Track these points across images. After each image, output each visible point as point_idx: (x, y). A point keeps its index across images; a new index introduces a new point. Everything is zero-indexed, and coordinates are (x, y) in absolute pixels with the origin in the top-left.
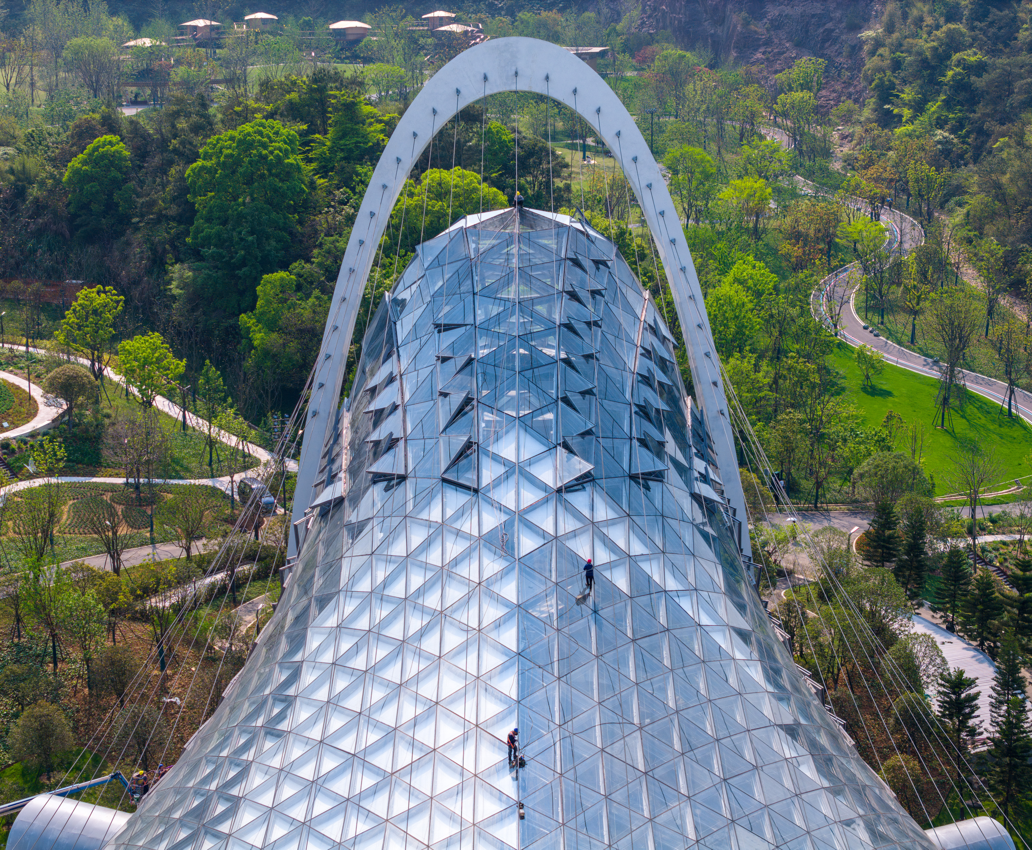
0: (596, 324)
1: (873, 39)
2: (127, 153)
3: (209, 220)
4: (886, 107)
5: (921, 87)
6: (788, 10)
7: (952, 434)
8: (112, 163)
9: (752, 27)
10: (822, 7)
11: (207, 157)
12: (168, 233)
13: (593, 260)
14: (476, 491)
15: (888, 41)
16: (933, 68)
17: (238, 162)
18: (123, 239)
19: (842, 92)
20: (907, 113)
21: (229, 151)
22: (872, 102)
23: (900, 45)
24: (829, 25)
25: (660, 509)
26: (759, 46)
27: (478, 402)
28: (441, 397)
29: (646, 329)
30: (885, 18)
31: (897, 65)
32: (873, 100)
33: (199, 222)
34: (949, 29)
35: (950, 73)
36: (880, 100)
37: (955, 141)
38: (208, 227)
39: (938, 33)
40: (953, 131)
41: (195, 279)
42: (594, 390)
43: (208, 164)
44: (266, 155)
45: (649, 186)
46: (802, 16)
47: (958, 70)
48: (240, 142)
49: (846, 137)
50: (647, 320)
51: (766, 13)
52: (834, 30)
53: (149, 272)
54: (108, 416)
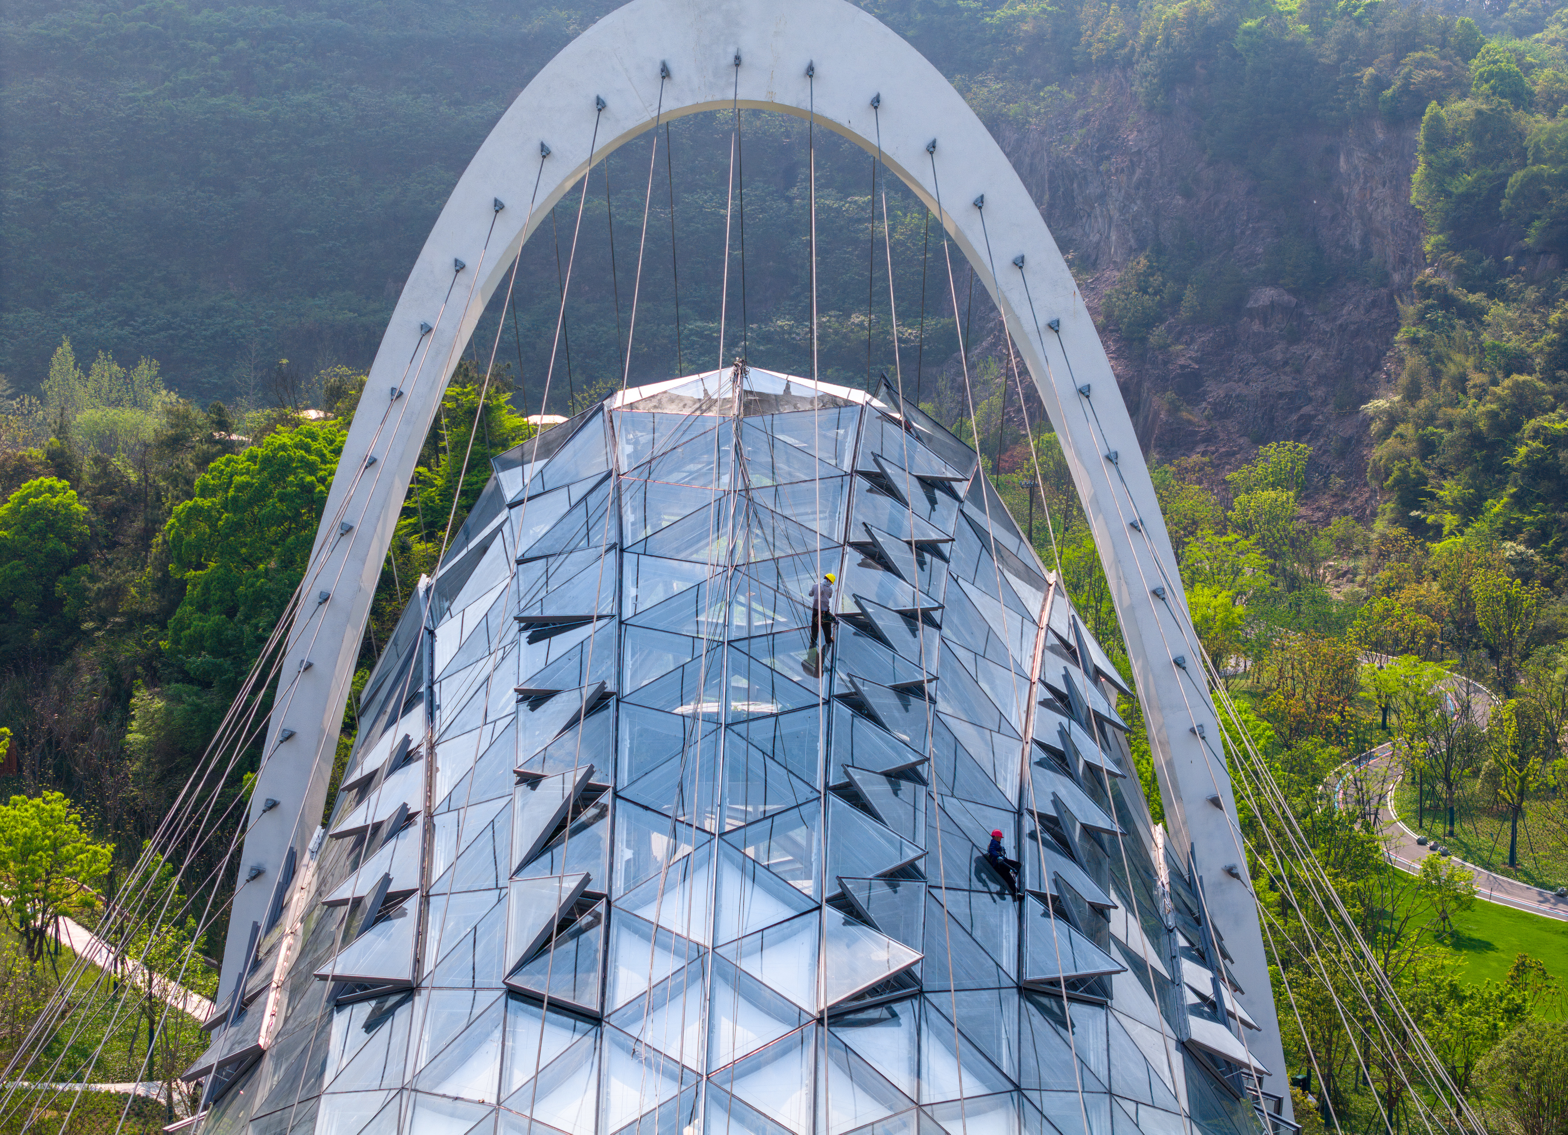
0: (928, 618)
1: (1385, 411)
2: (80, 508)
3: (203, 607)
4: (1414, 513)
5: (1473, 476)
6: (1240, 389)
8: (50, 526)
9: (1185, 415)
10: (1295, 382)
11: (206, 491)
12: (143, 646)
13: (920, 479)
14: (595, 1019)
15: (1412, 411)
16: (1493, 446)
18: (68, 663)
19: (1332, 510)
20: (1450, 520)
21: (244, 478)
22: (1388, 507)
23: (1430, 419)
24: (1307, 409)
25: (1103, 1074)
26: (1196, 444)
27: (616, 795)
28: (524, 787)
29: (1052, 649)
30: (1404, 379)
31: (1427, 447)
32: (1390, 505)
33: (185, 610)
34: (1517, 384)
35: (1523, 451)
36: (1403, 504)
37: (1537, 558)
38: (201, 619)
39: (1498, 390)
40: (1531, 543)
41: (169, 713)
42: (923, 770)
43: (207, 503)
44: (312, 484)
45: (1056, 326)
46: (1263, 397)
47: (1535, 444)
48: (267, 461)
49: (1345, 574)
50: (1053, 626)
51: (1205, 393)
52: (1316, 416)
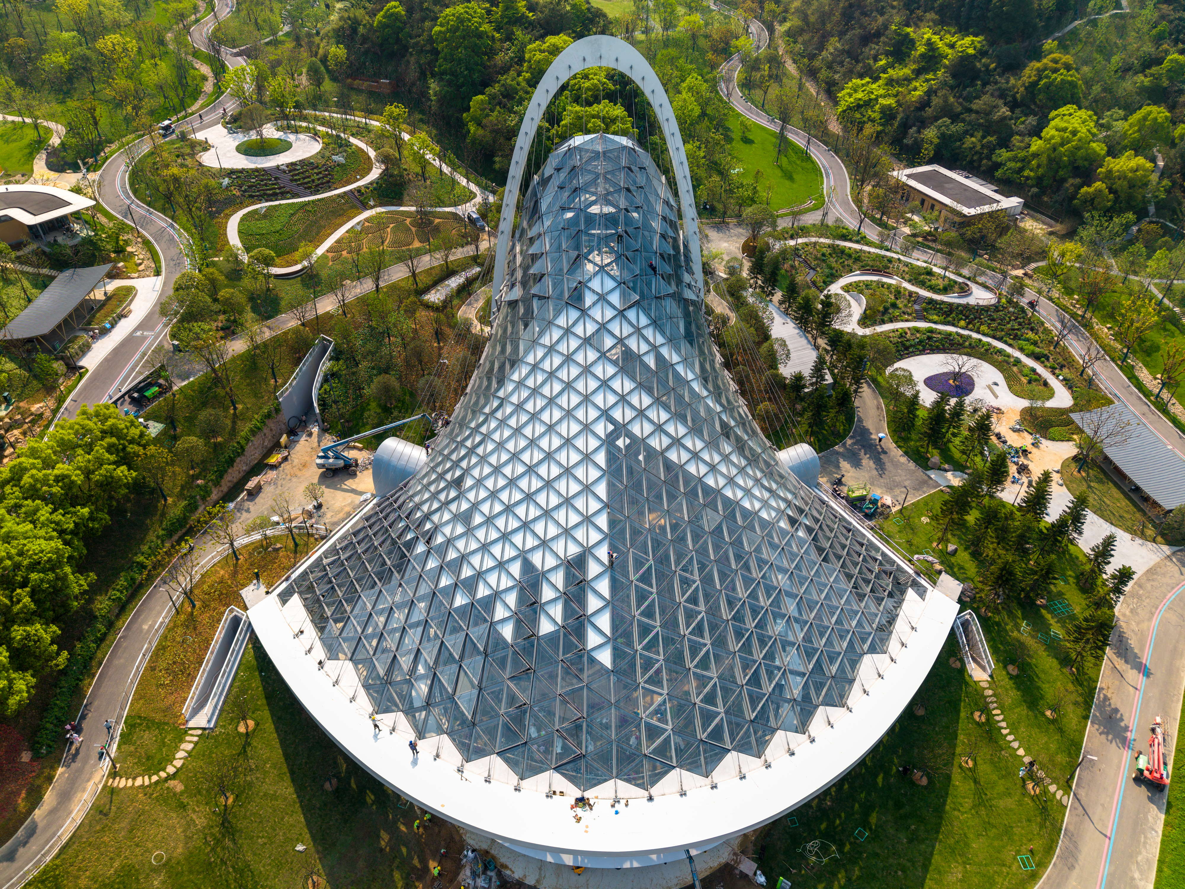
2: (403, 13)
3: (445, 59)
7: (780, 167)
8: (396, 18)
11: (442, 24)
12: (427, 59)
13: (638, 166)
14: (583, 310)
17: (458, 28)
18: (406, 59)
21: (452, 22)
29: (664, 204)
38: (445, 64)
41: (441, 90)
43: (443, 29)
44: (470, 25)
45: (667, 120)
53: (419, 79)
54: (405, 170)
